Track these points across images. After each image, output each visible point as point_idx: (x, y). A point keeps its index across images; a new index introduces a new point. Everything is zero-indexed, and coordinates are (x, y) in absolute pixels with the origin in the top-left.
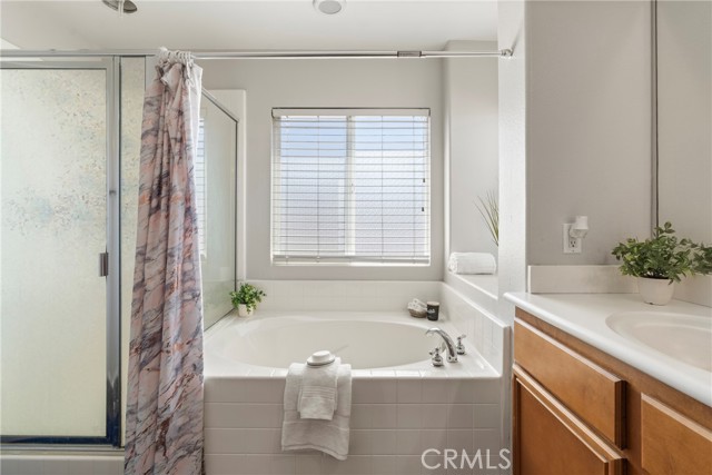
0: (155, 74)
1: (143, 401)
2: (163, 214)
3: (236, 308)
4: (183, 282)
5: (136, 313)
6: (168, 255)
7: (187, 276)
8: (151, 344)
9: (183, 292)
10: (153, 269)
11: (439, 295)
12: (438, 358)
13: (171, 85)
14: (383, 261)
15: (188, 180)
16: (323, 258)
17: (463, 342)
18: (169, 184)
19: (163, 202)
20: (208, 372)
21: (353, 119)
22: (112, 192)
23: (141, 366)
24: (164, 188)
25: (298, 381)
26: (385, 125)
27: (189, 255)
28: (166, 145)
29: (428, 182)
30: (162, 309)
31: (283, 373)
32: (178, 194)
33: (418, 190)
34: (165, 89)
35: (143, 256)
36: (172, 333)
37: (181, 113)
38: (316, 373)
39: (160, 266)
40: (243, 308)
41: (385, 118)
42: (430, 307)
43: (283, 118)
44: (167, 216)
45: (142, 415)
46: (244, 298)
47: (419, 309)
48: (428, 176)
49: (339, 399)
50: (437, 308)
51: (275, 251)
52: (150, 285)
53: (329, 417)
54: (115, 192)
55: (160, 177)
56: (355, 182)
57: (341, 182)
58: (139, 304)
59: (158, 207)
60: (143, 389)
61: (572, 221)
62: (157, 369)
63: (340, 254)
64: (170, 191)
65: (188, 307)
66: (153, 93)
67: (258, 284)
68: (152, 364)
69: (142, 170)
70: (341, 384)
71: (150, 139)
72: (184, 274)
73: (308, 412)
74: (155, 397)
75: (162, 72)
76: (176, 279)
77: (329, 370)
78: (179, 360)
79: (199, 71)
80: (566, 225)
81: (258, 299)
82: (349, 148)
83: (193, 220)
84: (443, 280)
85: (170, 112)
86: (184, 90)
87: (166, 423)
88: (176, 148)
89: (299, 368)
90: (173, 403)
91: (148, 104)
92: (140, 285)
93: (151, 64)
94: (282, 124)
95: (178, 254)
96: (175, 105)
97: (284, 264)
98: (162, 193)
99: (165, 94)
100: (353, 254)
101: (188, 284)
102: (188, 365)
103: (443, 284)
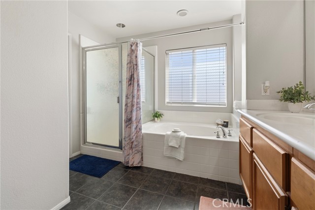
0: (130, 47)
1: (127, 136)
2: (132, 85)
3: (154, 119)
4: (137, 104)
5: (125, 112)
6: (133, 97)
7: (138, 103)
8: (129, 120)
9: (137, 108)
10: (129, 100)
11: (230, 118)
12: (218, 135)
13: (134, 49)
14: (207, 104)
15: (138, 76)
16: (184, 103)
17: (231, 131)
18: (133, 77)
19: (132, 82)
20: (143, 131)
21: (195, 51)
22: (120, 82)
23: (127, 126)
24: (132, 78)
25: (168, 136)
26: (208, 52)
27: (138, 98)
28: (133, 66)
29: (225, 73)
30: (131, 112)
31: (164, 134)
32: (136, 80)
33: (221, 76)
34: (132, 51)
35: (127, 97)
36: (134, 118)
37: (136, 57)
38: (174, 134)
39: (131, 100)
40: (156, 119)
41: (207, 49)
42: (224, 122)
43: (170, 53)
44: (133, 87)
45: (127, 139)
46: (157, 116)
47: (220, 123)
48: (225, 71)
49: (181, 142)
50: (227, 123)
51: (167, 100)
52: (129, 105)
53: (177, 147)
54: (121, 82)
55: (131, 75)
56: (196, 75)
57: (191, 75)
58: (126, 109)
59: (131, 84)
60: (127, 132)
61: (264, 83)
62: (130, 128)
63: (191, 102)
64: (134, 79)
65: (138, 112)
66: (130, 52)
67: (161, 111)
68: (129, 126)
69: (127, 74)
70: (182, 138)
71: (129, 65)
72: (137, 102)
73: (171, 144)
74: (130, 136)
75: (132, 46)
76: (135, 104)
77: (178, 134)
78: (135, 127)
79: (141, 44)
80: (262, 85)
81: (161, 116)
82: (193, 62)
83: (140, 87)
84: (232, 113)
85: (134, 57)
86: (137, 50)
87: (132, 143)
88: (135, 67)
89: (169, 133)
90: (134, 137)
91: (128, 55)
92: (126, 105)
93: (129, 44)
94: (170, 56)
95: (136, 96)
96: (135, 55)
97: (170, 105)
98: (132, 79)
99: (133, 52)
100: (196, 102)
101: (138, 106)
102: (138, 128)
103: (232, 114)
